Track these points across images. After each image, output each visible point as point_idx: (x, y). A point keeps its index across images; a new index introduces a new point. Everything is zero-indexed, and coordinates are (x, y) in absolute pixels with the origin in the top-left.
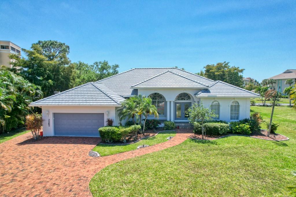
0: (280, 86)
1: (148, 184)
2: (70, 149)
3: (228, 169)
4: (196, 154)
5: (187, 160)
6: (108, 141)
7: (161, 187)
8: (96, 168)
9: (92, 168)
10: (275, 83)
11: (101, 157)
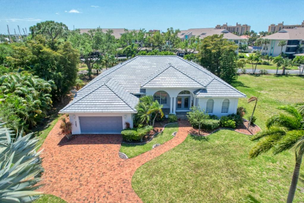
0: (273, 46)
1: (168, 185)
2: (103, 151)
3: (216, 168)
4: (195, 154)
5: (190, 160)
6: (129, 141)
7: (176, 187)
8: (130, 170)
9: (128, 171)
10: (269, 43)
11: (129, 159)
